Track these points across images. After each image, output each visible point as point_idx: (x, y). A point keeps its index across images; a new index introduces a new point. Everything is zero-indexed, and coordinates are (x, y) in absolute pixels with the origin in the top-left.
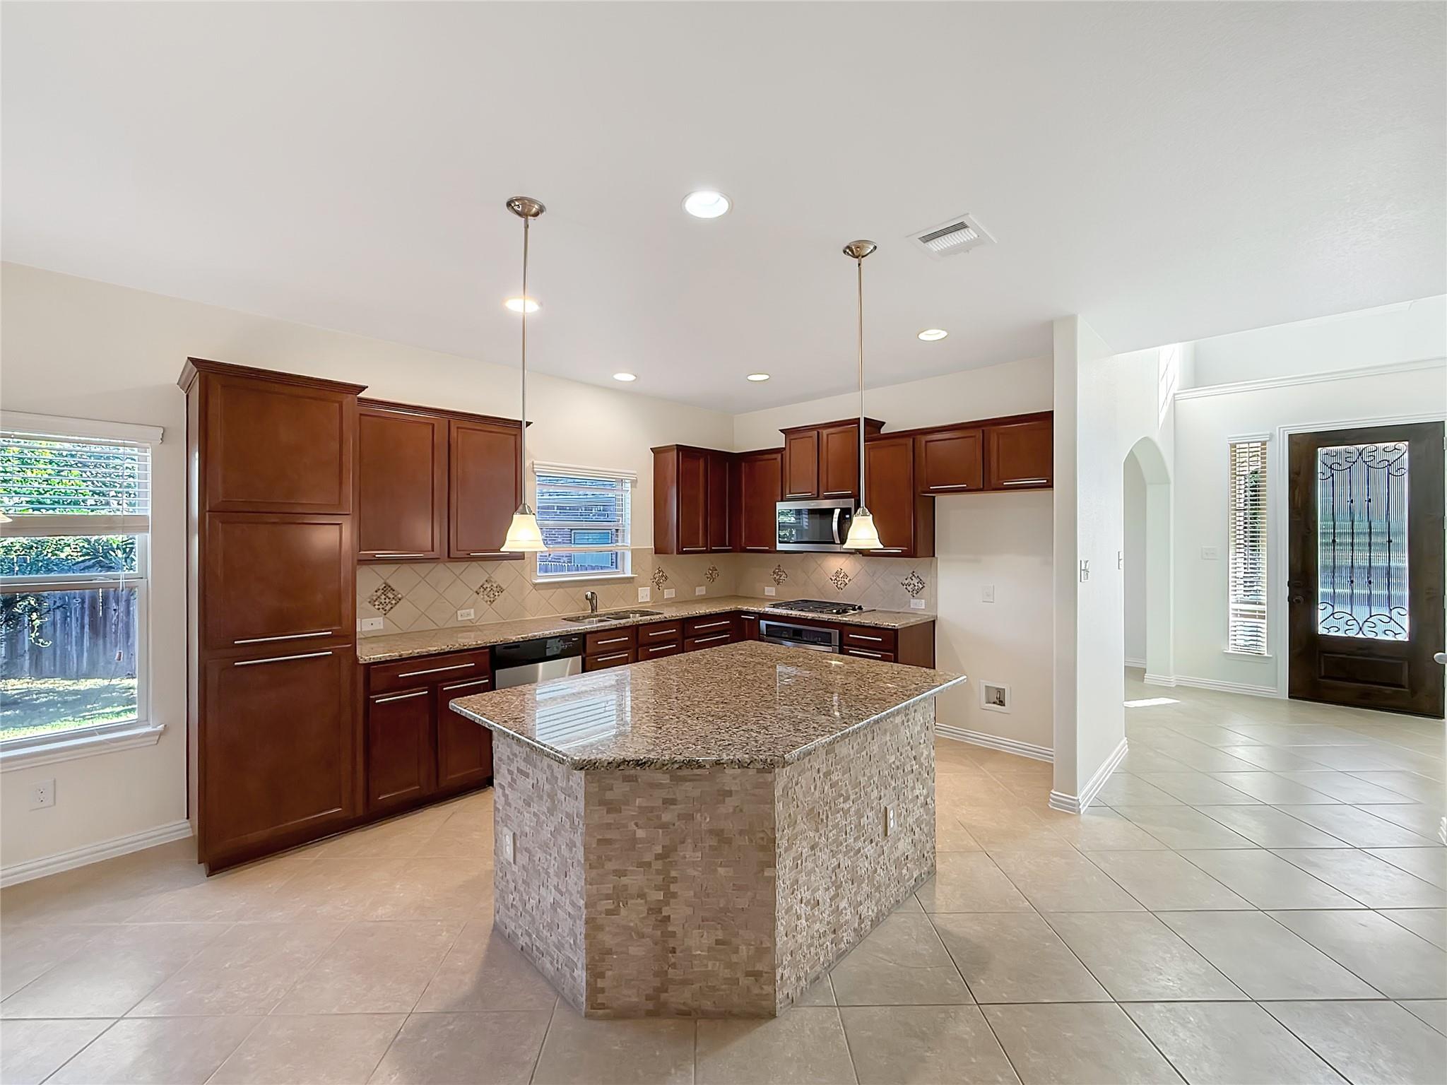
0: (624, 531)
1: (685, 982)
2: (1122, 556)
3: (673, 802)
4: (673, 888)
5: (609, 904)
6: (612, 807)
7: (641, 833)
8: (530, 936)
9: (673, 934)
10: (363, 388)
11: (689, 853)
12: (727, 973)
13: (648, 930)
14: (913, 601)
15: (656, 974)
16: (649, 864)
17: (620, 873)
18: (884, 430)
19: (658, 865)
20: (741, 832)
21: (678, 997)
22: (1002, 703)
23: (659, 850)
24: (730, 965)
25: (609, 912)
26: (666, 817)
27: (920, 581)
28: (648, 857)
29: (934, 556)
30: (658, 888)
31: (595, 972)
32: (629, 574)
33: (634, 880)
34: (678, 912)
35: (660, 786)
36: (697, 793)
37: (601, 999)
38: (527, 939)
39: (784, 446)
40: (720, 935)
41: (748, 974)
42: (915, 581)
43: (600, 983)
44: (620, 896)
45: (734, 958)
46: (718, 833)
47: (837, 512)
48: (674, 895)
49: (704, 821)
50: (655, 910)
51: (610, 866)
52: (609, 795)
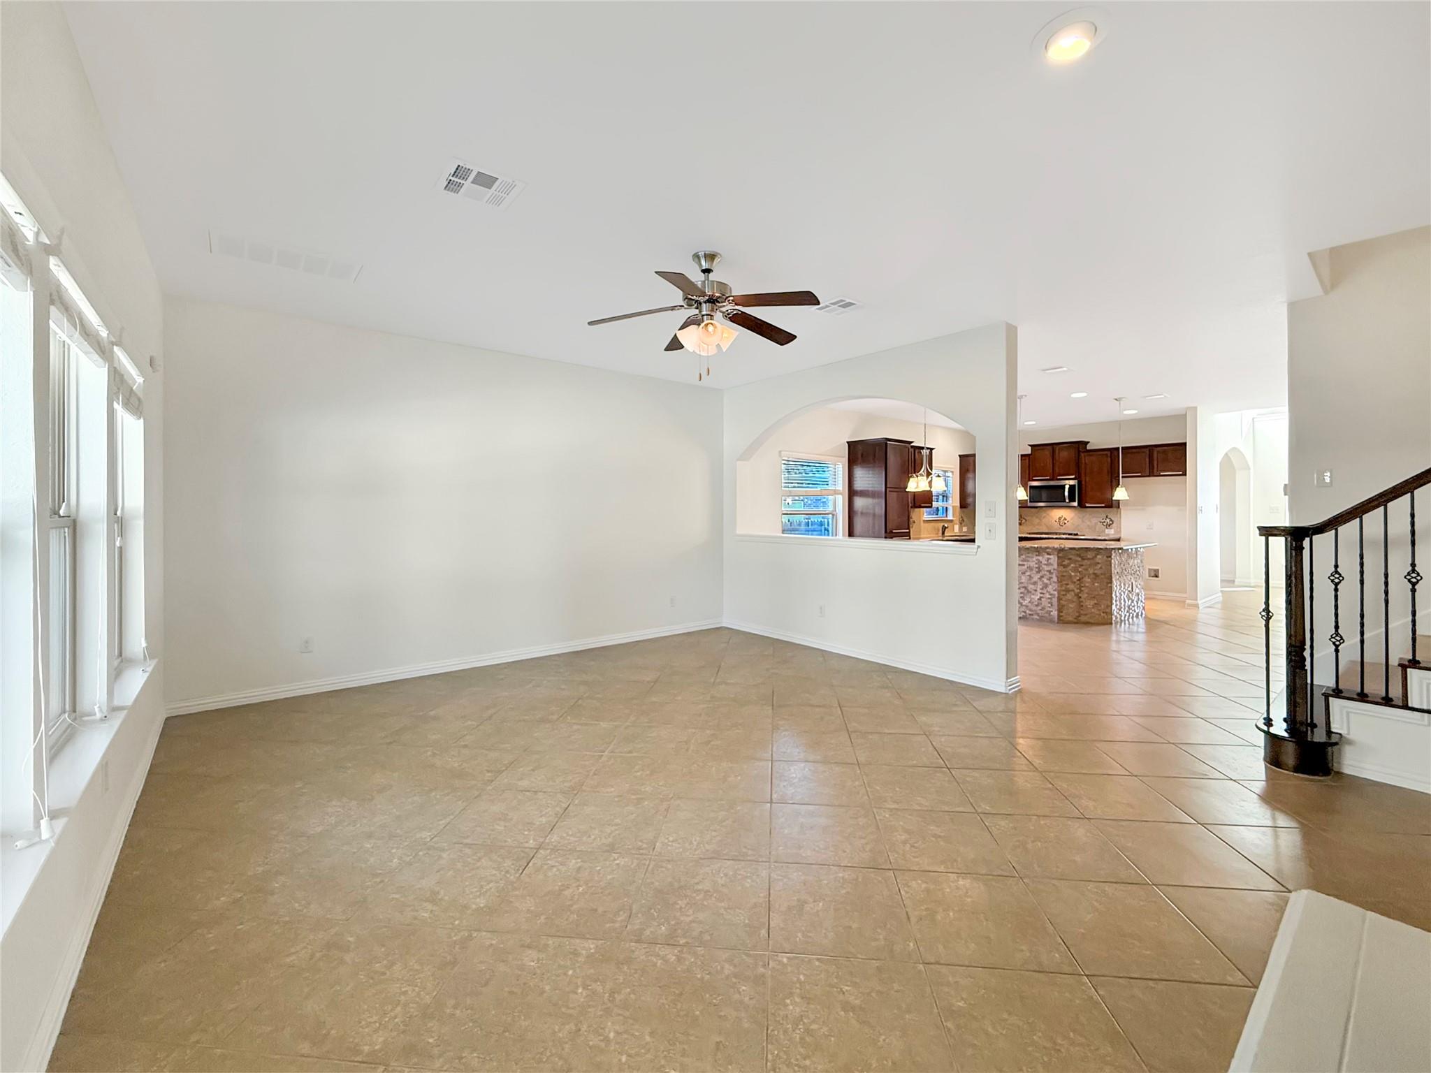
0: (947, 497)
1: (1086, 615)
2: (1219, 507)
3: (1082, 565)
4: (1082, 589)
5: (1064, 593)
6: (1065, 566)
7: (1073, 574)
8: (1025, 612)
9: (1082, 602)
10: (912, 442)
11: (1087, 579)
12: (1098, 612)
13: (1074, 600)
14: (1107, 530)
15: (1077, 612)
16: (1075, 583)
17: (1067, 584)
18: (1089, 447)
19: (1078, 582)
20: (1102, 574)
21: (1083, 619)
22: (1157, 576)
23: (1078, 578)
24: (1099, 610)
25: (1063, 595)
26: (1080, 569)
27: (1111, 520)
28: (1075, 580)
29: (1119, 507)
30: (1077, 589)
31: (1060, 611)
32: (951, 518)
33: (1071, 586)
34: (1084, 596)
35: (1079, 561)
36: (1089, 563)
37: (1061, 618)
38: (1023, 614)
39: (1030, 453)
40: (1096, 602)
41: (1103, 613)
42: (1108, 520)
43: (1062, 614)
44: (1068, 591)
45: (1100, 608)
46: (1094, 574)
47: (1067, 487)
48: (1082, 591)
49: (1091, 571)
50: (1077, 595)
51: (1064, 582)
52: (1064, 563)
